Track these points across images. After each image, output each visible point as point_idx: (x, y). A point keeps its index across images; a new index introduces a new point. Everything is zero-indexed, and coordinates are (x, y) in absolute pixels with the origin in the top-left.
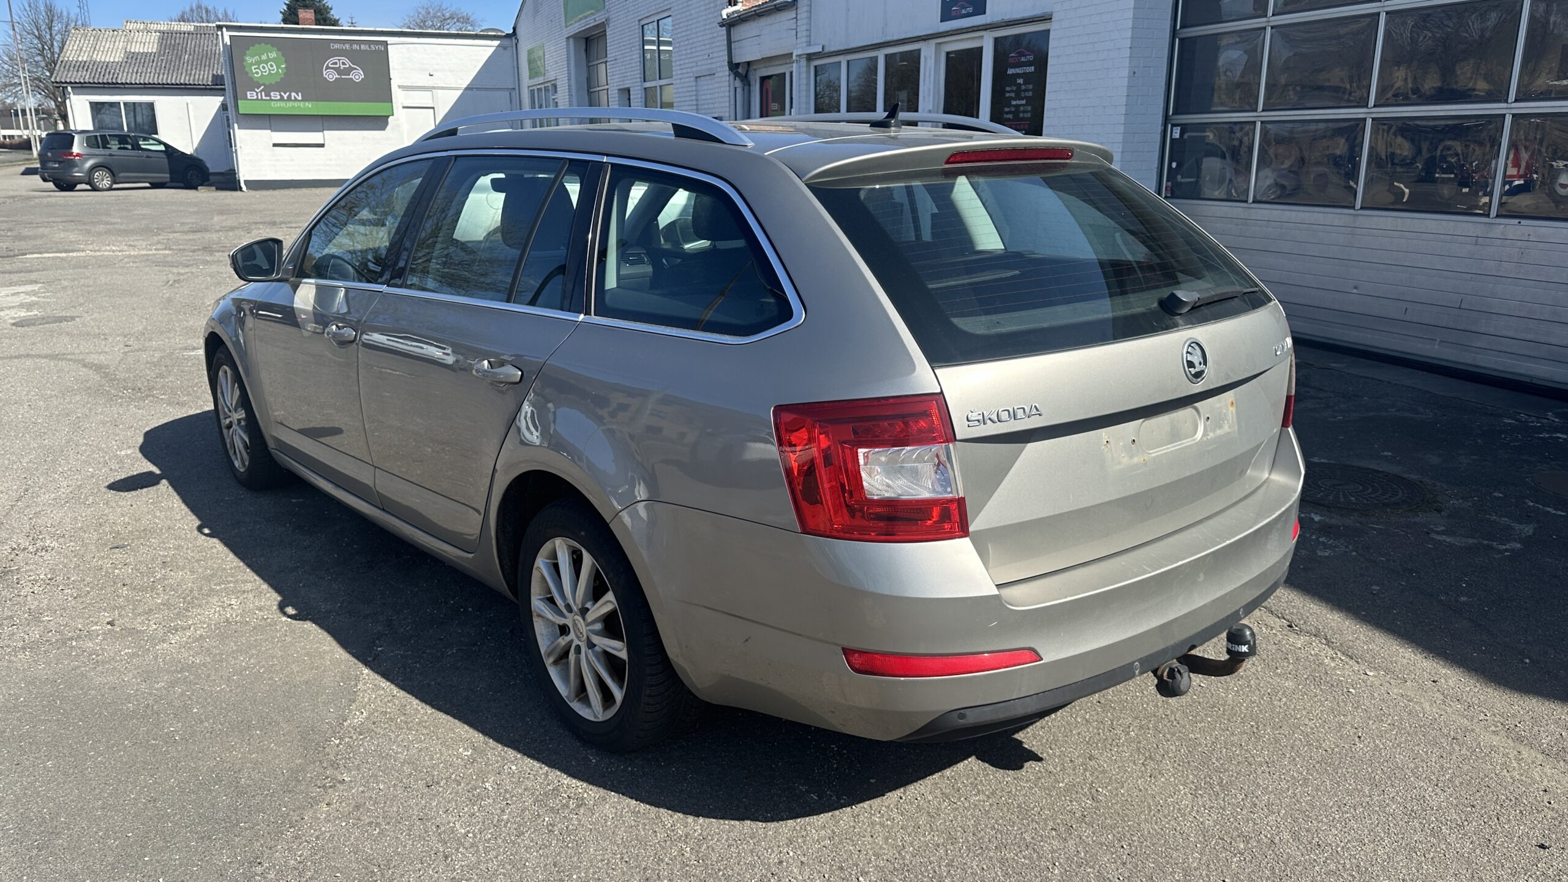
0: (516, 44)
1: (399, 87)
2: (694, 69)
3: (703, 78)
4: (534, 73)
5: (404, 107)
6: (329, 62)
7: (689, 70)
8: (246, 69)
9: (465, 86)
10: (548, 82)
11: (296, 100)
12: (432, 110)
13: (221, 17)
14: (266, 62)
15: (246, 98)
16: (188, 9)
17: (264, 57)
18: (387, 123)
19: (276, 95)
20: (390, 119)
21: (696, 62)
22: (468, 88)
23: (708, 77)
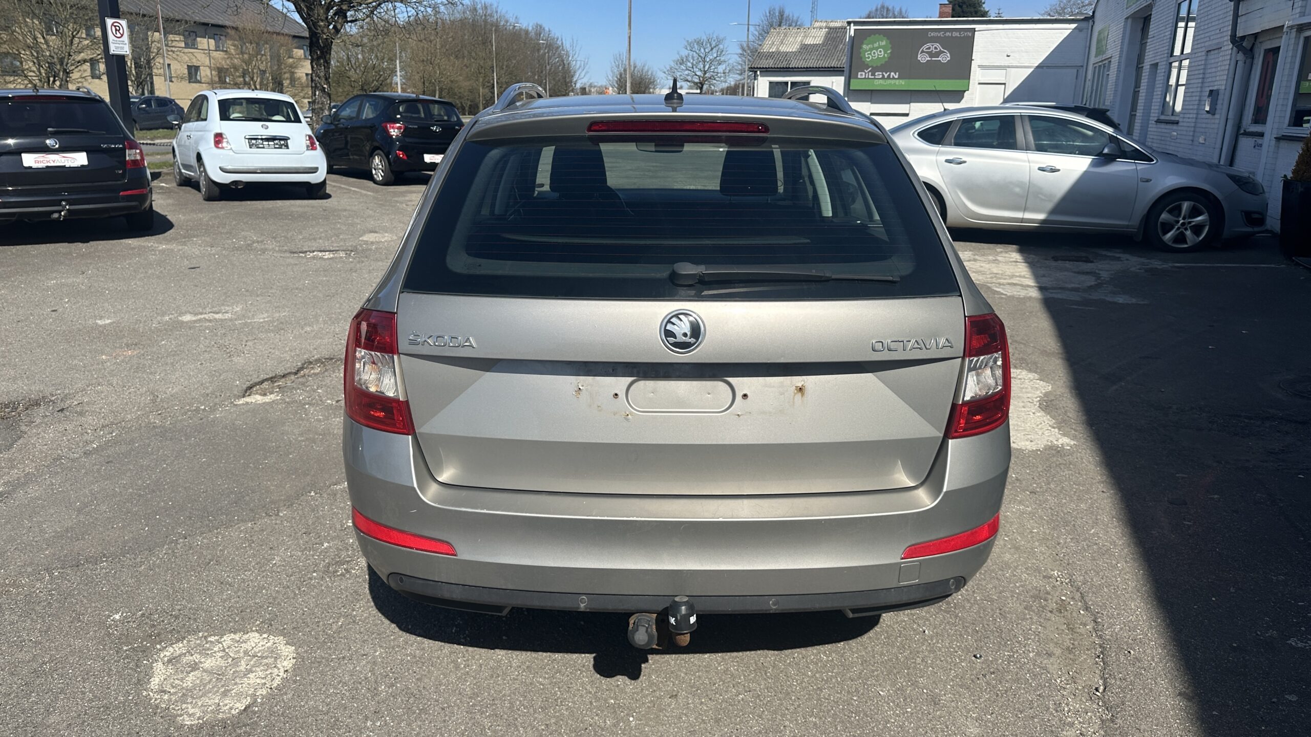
0: (1092, 26)
1: (979, 66)
2: (1207, 44)
3: (1212, 52)
4: (1099, 52)
5: (979, 84)
6: (924, 48)
7: (1203, 45)
8: (862, 55)
9: (1036, 65)
10: (1105, 60)
11: (894, 78)
12: (1003, 86)
13: (896, 13)
14: (877, 49)
15: (857, 78)
16: (874, 9)
17: (876, 45)
18: (963, 97)
19: (878, 74)
20: (966, 94)
21: (1209, 37)
22: (1038, 67)
23: (1216, 52)
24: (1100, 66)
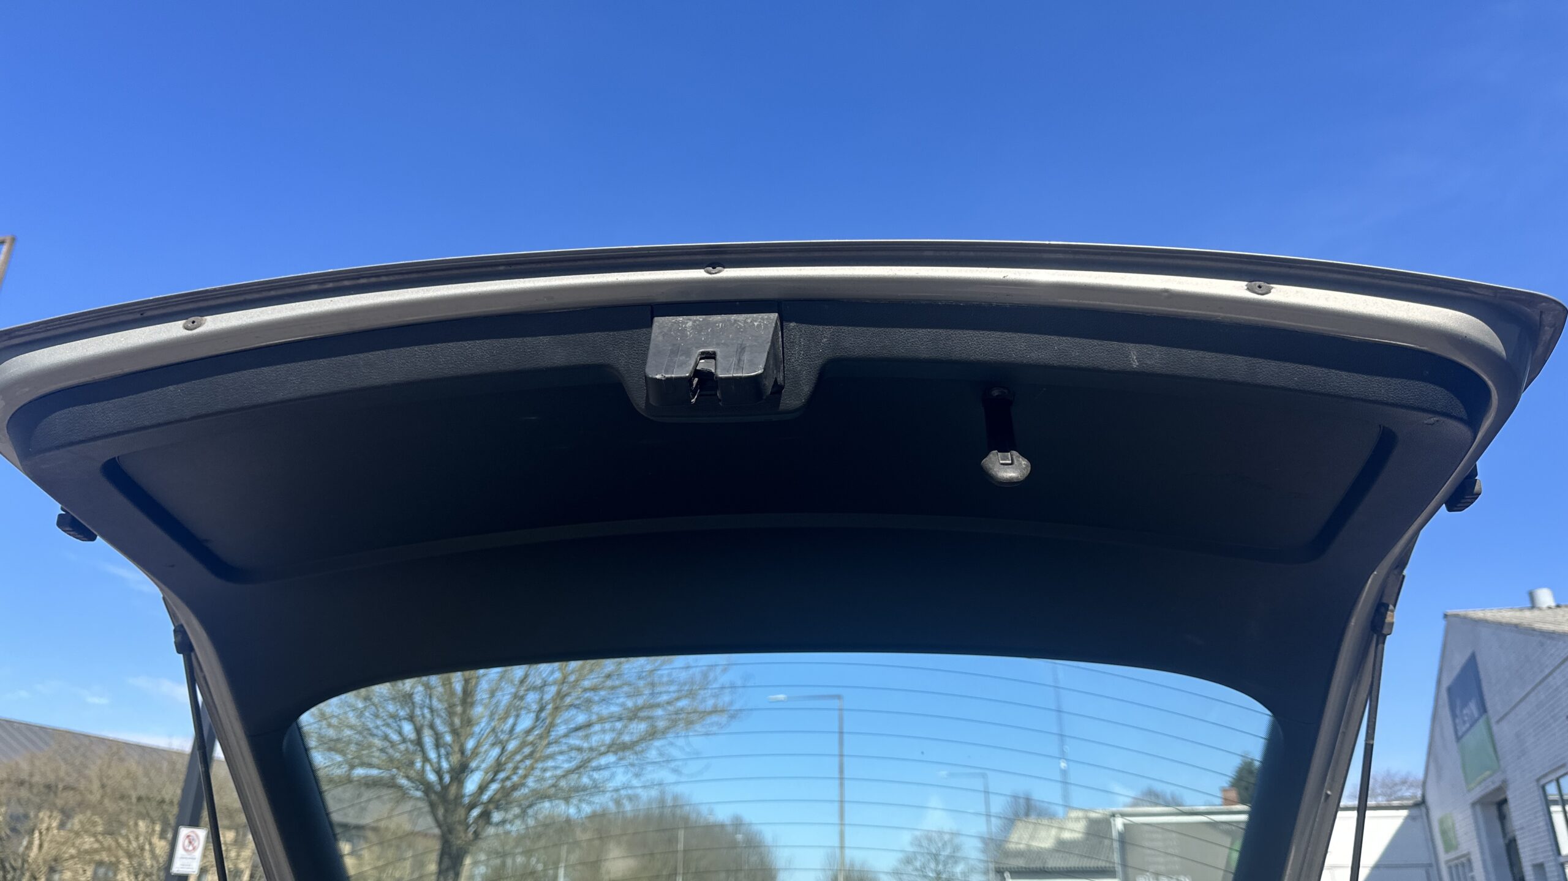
0: (1428, 814)
4: (1449, 847)
10: (1461, 857)
22: (1376, 866)
24: (1457, 866)
